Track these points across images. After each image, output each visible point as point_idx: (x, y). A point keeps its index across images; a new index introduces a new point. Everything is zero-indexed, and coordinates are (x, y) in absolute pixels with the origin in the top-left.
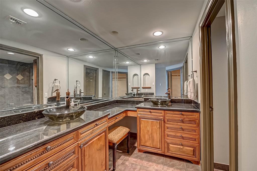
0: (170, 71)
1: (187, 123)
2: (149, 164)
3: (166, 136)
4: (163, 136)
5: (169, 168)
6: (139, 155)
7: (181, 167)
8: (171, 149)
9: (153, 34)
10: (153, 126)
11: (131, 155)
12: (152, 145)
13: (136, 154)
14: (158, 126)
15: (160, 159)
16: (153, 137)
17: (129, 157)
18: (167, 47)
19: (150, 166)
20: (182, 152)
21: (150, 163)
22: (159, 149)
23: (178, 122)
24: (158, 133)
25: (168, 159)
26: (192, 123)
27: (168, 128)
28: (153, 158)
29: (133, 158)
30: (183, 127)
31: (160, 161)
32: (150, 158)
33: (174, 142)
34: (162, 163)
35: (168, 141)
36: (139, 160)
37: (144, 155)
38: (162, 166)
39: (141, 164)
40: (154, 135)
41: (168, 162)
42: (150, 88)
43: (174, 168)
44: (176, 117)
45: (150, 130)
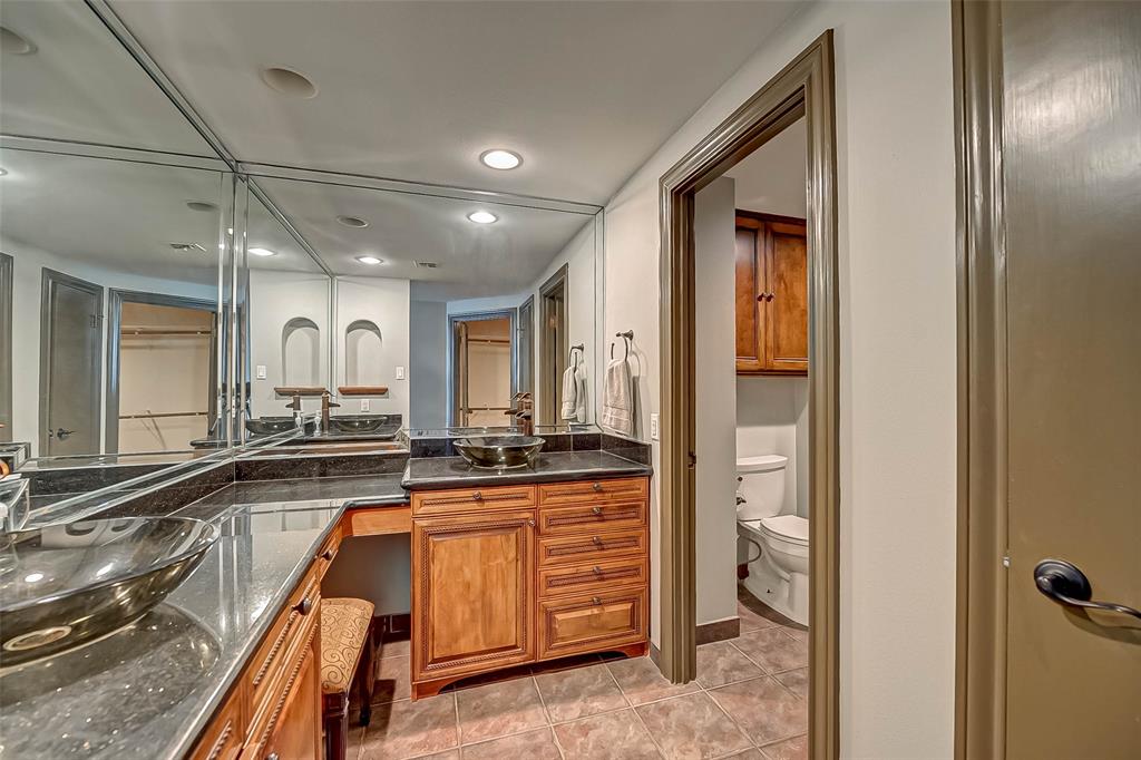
0: (461, 320)
1: (613, 517)
2: (490, 726)
3: (543, 586)
4: (531, 588)
5: (566, 706)
6: (427, 710)
7: (599, 683)
8: (561, 630)
9: (481, 158)
10: (489, 557)
11: (385, 725)
12: (485, 641)
13: (406, 711)
14: (512, 555)
15: (520, 690)
16: (487, 607)
17: (383, 740)
18: (503, 221)
19: (498, 732)
20: (596, 628)
21: (492, 722)
22: (515, 647)
23: (586, 519)
24: (512, 581)
25: (549, 677)
26: (628, 515)
27: (549, 553)
28: (494, 695)
29: (405, 736)
30: (603, 536)
31: (524, 695)
32: (479, 702)
33: (570, 600)
34: (536, 700)
35: (551, 603)
36: (438, 731)
37: (448, 701)
38: (540, 708)
39: (454, 743)
40: (493, 596)
41: (554, 687)
42: (382, 392)
43: (582, 697)
44: (579, 503)
45: (478, 578)
